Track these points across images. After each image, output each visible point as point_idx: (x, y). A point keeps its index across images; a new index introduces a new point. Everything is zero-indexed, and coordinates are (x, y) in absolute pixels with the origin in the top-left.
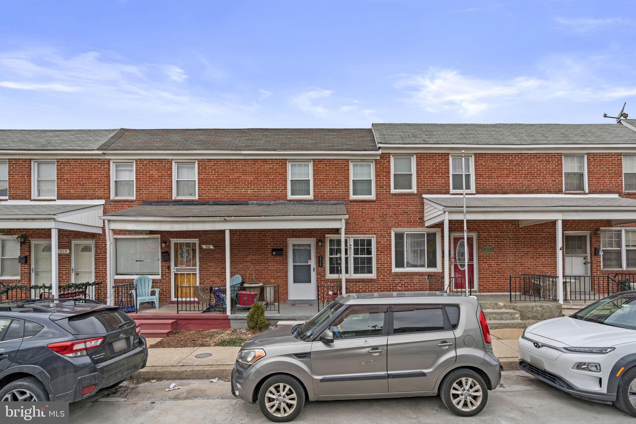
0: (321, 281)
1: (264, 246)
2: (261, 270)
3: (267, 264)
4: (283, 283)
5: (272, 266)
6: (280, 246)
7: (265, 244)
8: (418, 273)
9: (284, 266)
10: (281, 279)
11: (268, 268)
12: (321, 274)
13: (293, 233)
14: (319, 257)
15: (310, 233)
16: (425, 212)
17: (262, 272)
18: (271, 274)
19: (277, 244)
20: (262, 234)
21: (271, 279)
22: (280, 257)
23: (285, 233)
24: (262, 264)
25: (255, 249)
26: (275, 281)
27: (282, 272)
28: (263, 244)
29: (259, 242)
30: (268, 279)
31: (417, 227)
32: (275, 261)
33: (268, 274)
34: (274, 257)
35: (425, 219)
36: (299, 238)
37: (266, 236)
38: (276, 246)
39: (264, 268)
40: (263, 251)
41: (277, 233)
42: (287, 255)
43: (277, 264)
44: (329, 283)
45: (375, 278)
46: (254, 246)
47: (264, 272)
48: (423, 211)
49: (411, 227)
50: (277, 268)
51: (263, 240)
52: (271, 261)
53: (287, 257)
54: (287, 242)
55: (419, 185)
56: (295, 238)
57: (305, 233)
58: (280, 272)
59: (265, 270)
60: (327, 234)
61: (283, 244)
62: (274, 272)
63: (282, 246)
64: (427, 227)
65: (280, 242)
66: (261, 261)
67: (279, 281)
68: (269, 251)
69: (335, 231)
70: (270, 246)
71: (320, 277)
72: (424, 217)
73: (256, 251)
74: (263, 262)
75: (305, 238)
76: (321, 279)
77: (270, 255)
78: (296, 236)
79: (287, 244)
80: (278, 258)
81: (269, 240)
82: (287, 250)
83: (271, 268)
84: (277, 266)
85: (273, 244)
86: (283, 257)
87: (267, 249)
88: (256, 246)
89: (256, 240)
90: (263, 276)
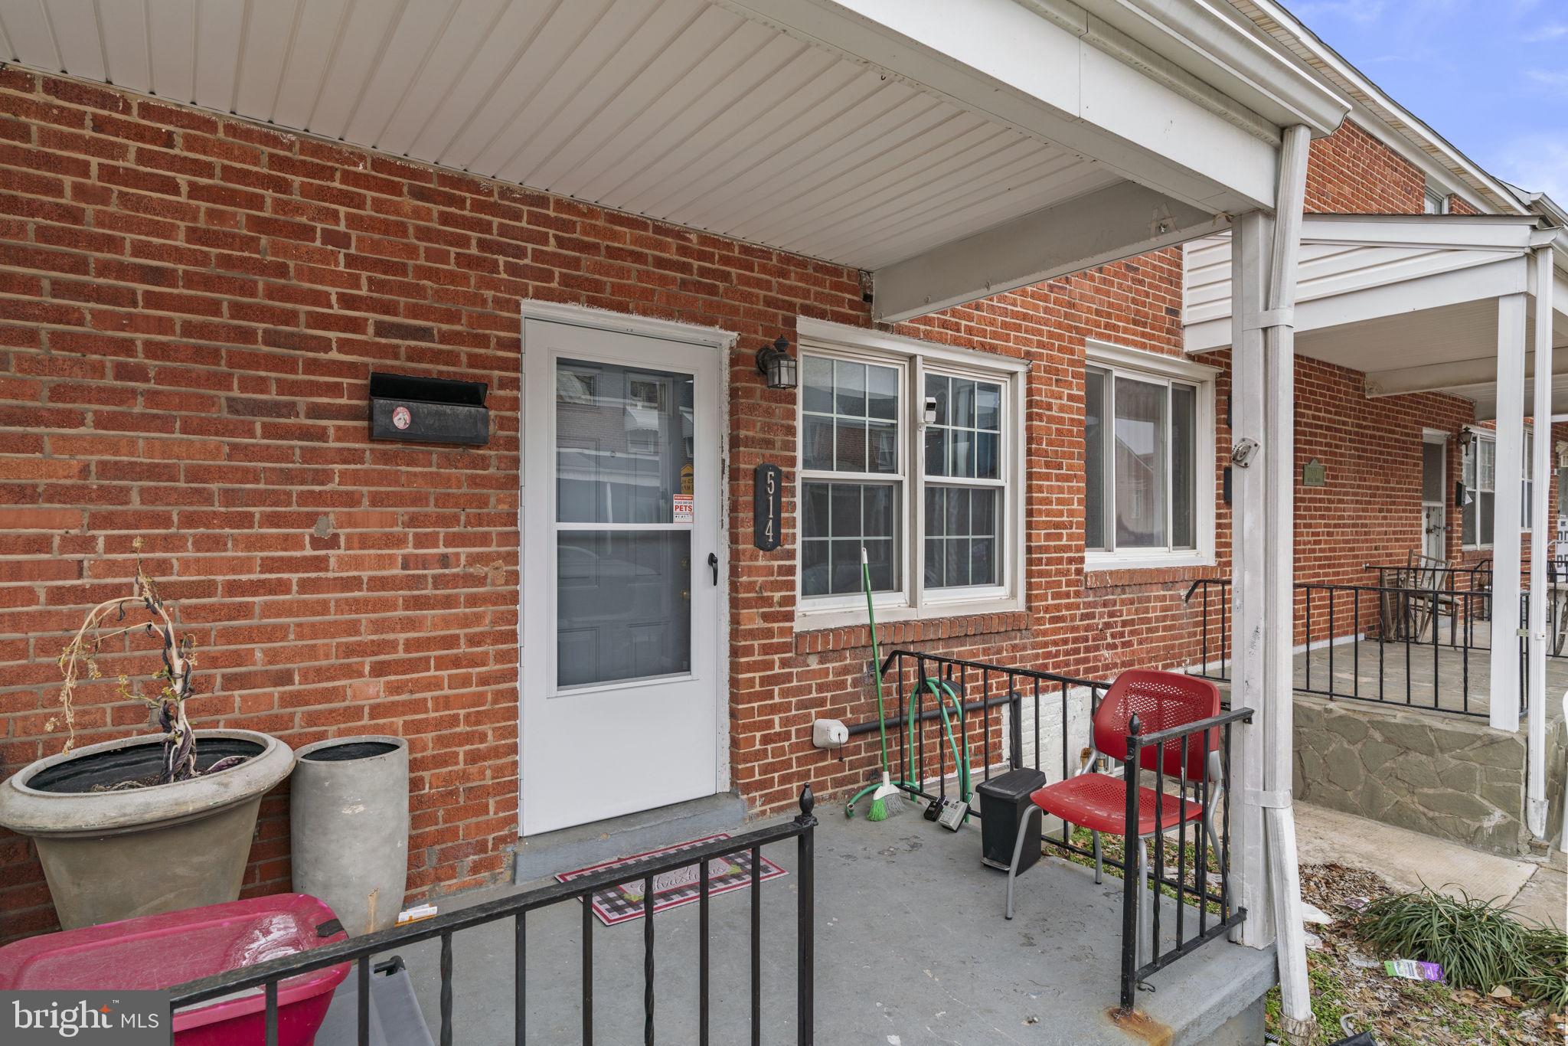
0: (766, 650)
1: (271, 339)
2: (232, 588)
3: (310, 520)
4: (479, 699)
5: (364, 542)
6: (452, 358)
7: (291, 318)
8: (1159, 571)
9: (485, 540)
10: (456, 662)
11: (320, 564)
12: (768, 601)
13: (575, 264)
14: (758, 475)
15: (699, 287)
16: (1186, 282)
17: (244, 611)
18: (353, 628)
19: (424, 334)
20: (256, 202)
21: (353, 672)
22: (448, 462)
23: (502, 249)
24: (246, 520)
25: (154, 350)
26: (395, 689)
27: (472, 601)
28: (262, 313)
29: (207, 283)
30: (321, 674)
31: (1162, 350)
32: (399, 500)
33: (315, 631)
34: (385, 458)
35: (1186, 317)
36: (622, 308)
37: (307, 233)
38: (415, 355)
39: (268, 565)
40: (261, 385)
41: (424, 234)
42: (514, 444)
43: (413, 521)
44: (814, 664)
46: (133, 322)
47: (269, 610)
48: (1179, 276)
49: (1143, 346)
50: (424, 562)
51: (263, 268)
52: (352, 500)
53: (516, 462)
54: (515, 326)
56: (593, 302)
57: (664, 281)
58: (448, 602)
59: (283, 587)
60: (808, 311)
61: (483, 341)
62: (388, 605)
63: (474, 361)
64: (1192, 357)
65: (452, 317)
66: (229, 497)
67: (435, 684)
68: (335, 390)
69: (852, 305)
70: (344, 346)
71: (759, 624)
72: (1180, 305)
73: (163, 376)
74: (259, 498)
75: (668, 315)
76: (769, 633)
77: (343, 434)
78: (598, 286)
79: (516, 345)
80: (432, 464)
81: (335, 279)
82: (515, 404)
83: (358, 563)
84: (421, 540)
85: (382, 329)
86: (484, 463)
87: (312, 366)
88: (165, 326)
89: (178, 255)
90: (258, 651)
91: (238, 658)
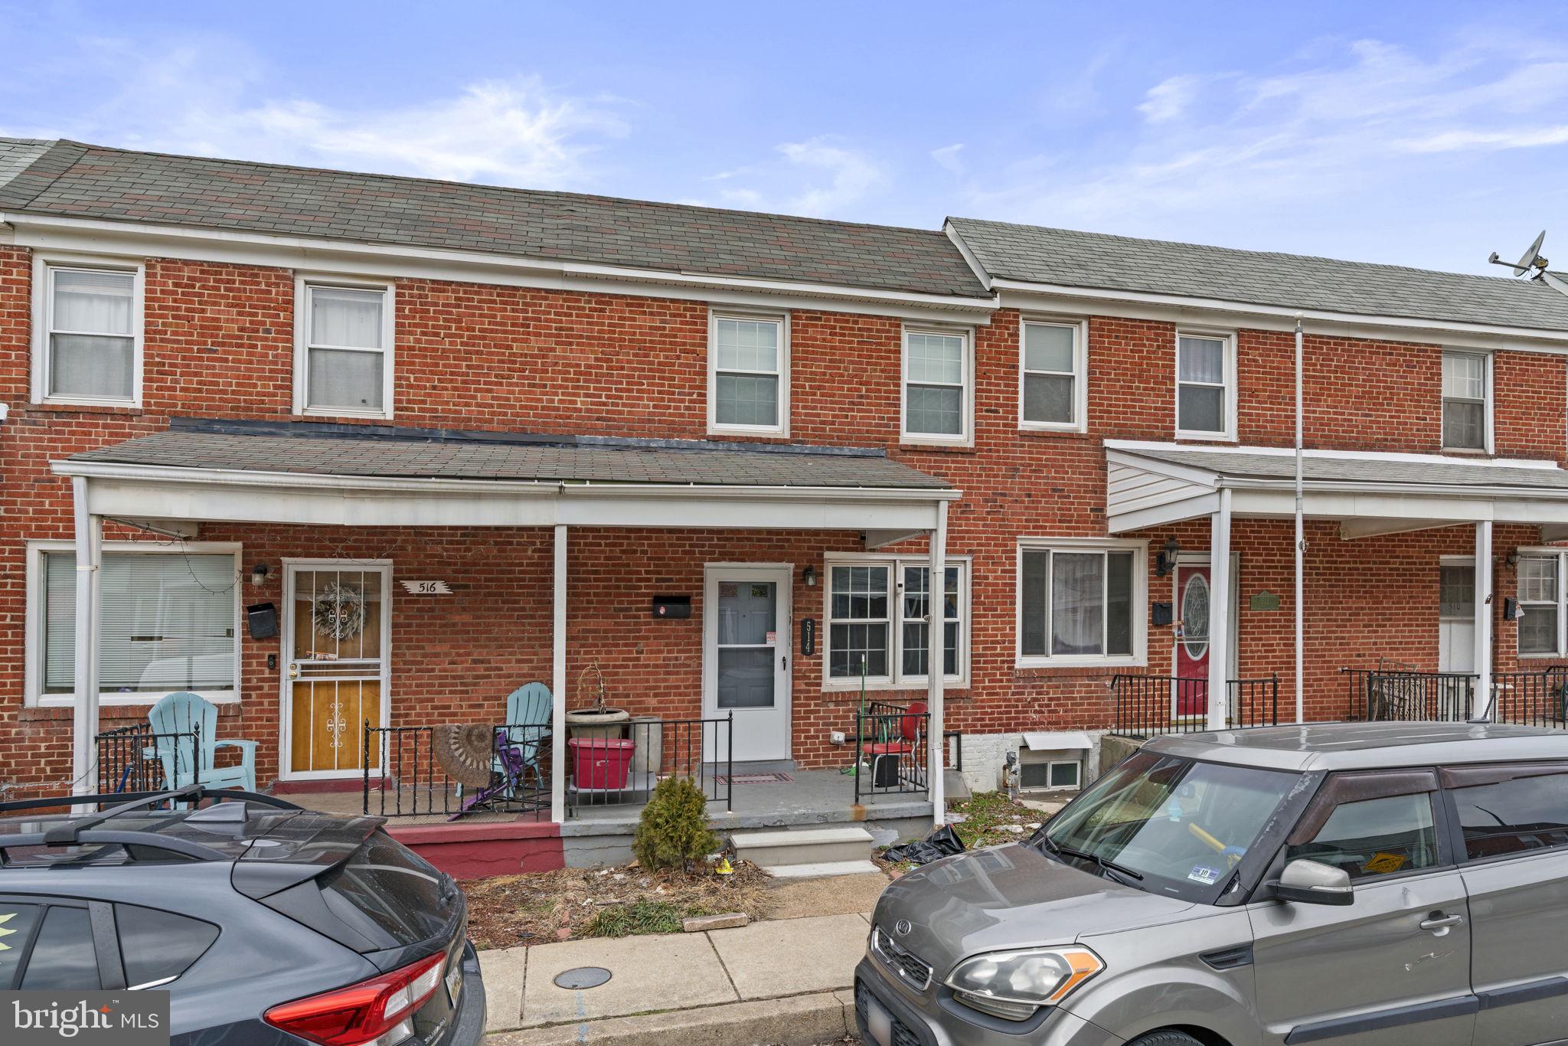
0: (806, 698)
1: (626, 587)
2: (615, 666)
3: (635, 645)
4: (687, 708)
5: (651, 652)
6: (679, 587)
7: (630, 580)
8: (1087, 669)
9: (690, 651)
10: (680, 695)
11: (638, 659)
12: (809, 678)
13: (724, 546)
14: (803, 623)
15: (776, 547)
16: (1109, 491)
17: (617, 674)
18: (647, 681)
19: (671, 580)
20: (621, 545)
21: (647, 695)
22: (678, 624)
23: (697, 546)
24: (617, 645)
25: (596, 594)
26: (660, 702)
27: (686, 673)
28: (623, 580)
29: (609, 572)
30: (638, 695)
31: (1087, 535)
32: (662, 638)
33: (637, 681)
34: (658, 624)
35: (1109, 512)
36: (743, 560)
37: (635, 552)
38: (668, 587)
39: (624, 659)
40: (622, 602)
41: (671, 545)
42: (701, 616)
43: (667, 645)
44: (832, 706)
45: (967, 685)
46: (590, 587)
47: (625, 674)
48: (1105, 487)
49: (1070, 534)
50: (670, 659)
51: (623, 565)
52: (647, 638)
53: (701, 623)
54: (701, 573)
55: (1094, 411)
56: (731, 560)
57: (760, 547)
58: (677, 673)
59: (627, 666)
60: (830, 549)
61: (690, 580)
62: (658, 673)
63: (687, 587)
64: (1114, 535)
65: (680, 573)
66: (614, 638)
67: (672, 702)
68: (643, 602)
69: (854, 542)
70: (646, 587)
71: (803, 687)
72: (1105, 505)
73: (599, 602)
74: (622, 638)
75: (762, 560)
76: (809, 691)
77: (645, 616)
78: (733, 553)
79: (702, 580)
80: (673, 625)
81: (644, 565)
82: (701, 602)
83: (649, 659)
84: (669, 652)
85: (658, 580)
86: (690, 624)
87: (637, 595)
88: (598, 587)
89: (602, 565)
90: (621, 686)
91: (615, 688)
